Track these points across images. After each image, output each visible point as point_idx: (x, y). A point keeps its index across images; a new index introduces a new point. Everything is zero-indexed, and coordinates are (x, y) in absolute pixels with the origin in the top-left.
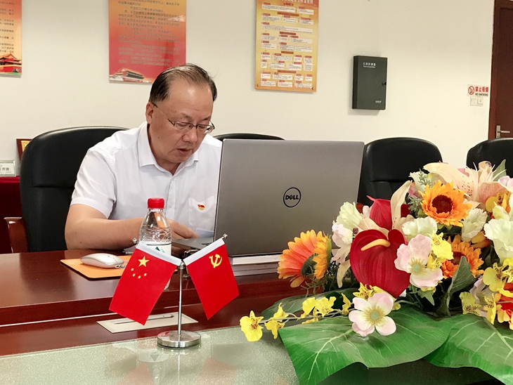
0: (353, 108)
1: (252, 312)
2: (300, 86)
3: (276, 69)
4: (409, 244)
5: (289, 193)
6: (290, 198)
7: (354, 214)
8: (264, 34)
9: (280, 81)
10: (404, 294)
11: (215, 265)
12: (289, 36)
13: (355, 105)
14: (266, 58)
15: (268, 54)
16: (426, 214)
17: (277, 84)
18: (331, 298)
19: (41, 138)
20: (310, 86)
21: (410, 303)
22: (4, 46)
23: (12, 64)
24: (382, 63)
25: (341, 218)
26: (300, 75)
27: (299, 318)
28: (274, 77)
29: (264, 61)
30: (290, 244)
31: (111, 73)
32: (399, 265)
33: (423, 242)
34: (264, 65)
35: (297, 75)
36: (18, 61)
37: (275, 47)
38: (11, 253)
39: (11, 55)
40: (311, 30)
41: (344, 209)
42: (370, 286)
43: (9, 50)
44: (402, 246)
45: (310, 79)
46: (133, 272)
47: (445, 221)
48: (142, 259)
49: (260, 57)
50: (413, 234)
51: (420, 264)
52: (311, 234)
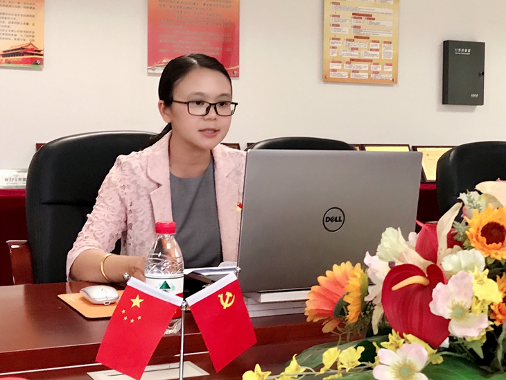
0: (443, 103)
1: (257, 366)
2: (378, 77)
3: (348, 58)
4: (449, 283)
5: (329, 215)
6: (331, 220)
7: (398, 241)
8: (334, 16)
9: (353, 71)
10: (446, 343)
11: (226, 305)
12: (363, 17)
13: (446, 99)
14: (335, 45)
15: (339, 39)
16: (473, 245)
17: (349, 75)
18: (359, 347)
19: (52, 145)
20: (390, 77)
21: (457, 355)
22: (23, 34)
23: (33, 54)
24: (478, 49)
25: (383, 247)
26: (377, 64)
27: (318, 373)
28: (346, 67)
29: (333, 48)
30: (321, 279)
31: (149, 64)
32: (435, 308)
33: (466, 280)
34: (334, 53)
35: (374, 64)
36: (40, 51)
37: (346, 30)
38: (13, 284)
39: (31, 44)
40: (391, 11)
41: (386, 236)
42: (404, 334)
43: (29, 38)
44: (440, 285)
45: (390, 69)
46: (124, 315)
47: (497, 254)
48: (135, 298)
49: (329, 43)
50: (455, 271)
51: (462, 308)
52: (346, 266)
